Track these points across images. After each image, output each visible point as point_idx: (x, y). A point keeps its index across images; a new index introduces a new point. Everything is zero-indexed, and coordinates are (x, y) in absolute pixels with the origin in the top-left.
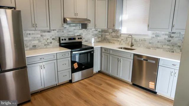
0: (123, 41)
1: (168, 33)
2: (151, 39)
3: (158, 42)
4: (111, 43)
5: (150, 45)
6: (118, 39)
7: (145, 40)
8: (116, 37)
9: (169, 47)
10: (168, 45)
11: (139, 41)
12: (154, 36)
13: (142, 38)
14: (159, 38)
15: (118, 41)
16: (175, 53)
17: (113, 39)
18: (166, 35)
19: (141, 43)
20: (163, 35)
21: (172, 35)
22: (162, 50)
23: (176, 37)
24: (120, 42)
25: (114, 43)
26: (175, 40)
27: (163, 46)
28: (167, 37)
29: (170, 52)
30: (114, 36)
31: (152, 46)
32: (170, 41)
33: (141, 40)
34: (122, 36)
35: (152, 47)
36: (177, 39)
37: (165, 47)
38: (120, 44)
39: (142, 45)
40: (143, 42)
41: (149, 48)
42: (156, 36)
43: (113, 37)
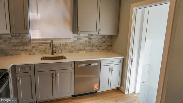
0: (36, 50)
1: (87, 35)
2: (73, 43)
3: (80, 45)
4: (12, 55)
5: (73, 49)
6: (26, 48)
7: (66, 44)
8: (21, 46)
9: (89, 48)
10: (88, 46)
11: (59, 46)
12: (76, 39)
13: (63, 42)
14: (80, 41)
15: (26, 50)
16: (94, 52)
17: (14, 48)
18: (86, 37)
19: (62, 48)
20: (84, 37)
21: (91, 37)
22: (84, 51)
23: (94, 39)
24: (31, 51)
25: (17, 55)
26: (93, 41)
27: (85, 48)
28: (87, 39)
29: (90, 52)
30: (16, 44)
31: (75, 49)
32: (90, 42)
33: (61, 45)
34: (32, 42)
35: (75, 51)
36: (95, 40)
37: (86, 48)
38: (29, 54)
39: (63, 50)
40: (65, 46)
41: (72, 52)
42: (77, 39)
43: (14, 46)
